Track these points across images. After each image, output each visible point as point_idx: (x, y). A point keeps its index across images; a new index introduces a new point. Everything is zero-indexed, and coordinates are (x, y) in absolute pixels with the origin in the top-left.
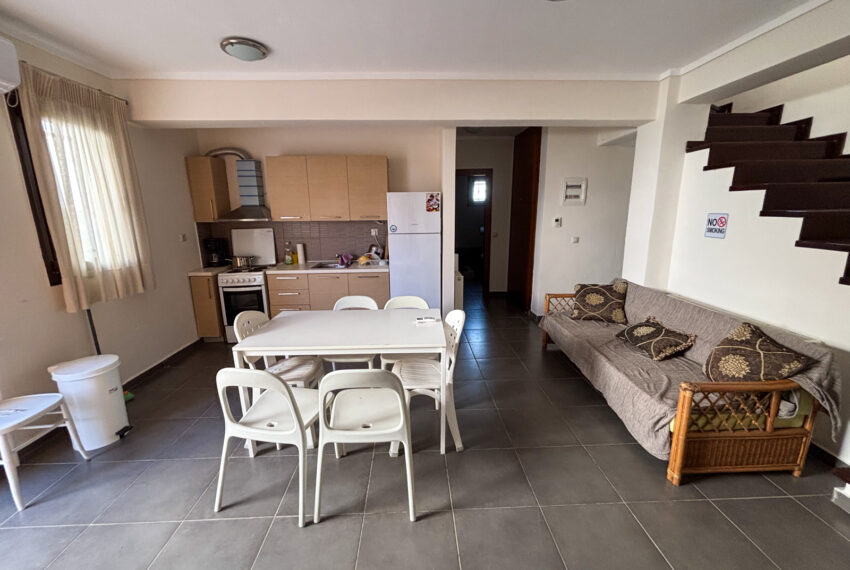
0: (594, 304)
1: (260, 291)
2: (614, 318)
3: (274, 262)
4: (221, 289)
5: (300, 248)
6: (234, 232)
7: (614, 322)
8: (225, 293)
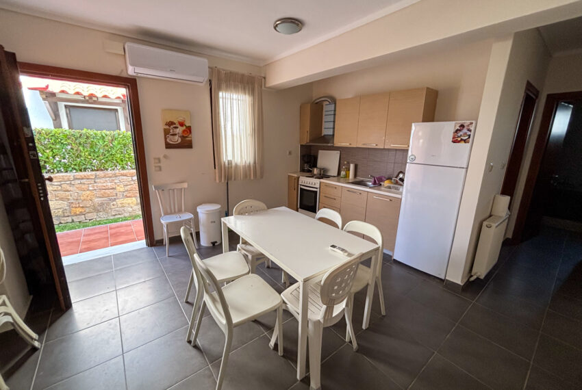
3: (336, 174)
4: (299, 186)
5: (352, 166)
6: (320, 152)
8: (301, 189)
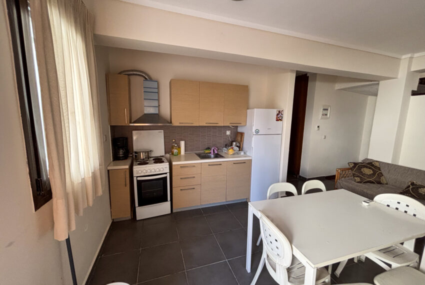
0: (369, 174)
1: (166, 178)
2: (382, 182)
3: (164, 154)
4: (135, 179)
5: (183, 144)
6: (134, 133)
7: (381, 183)
8: (138, 181)
